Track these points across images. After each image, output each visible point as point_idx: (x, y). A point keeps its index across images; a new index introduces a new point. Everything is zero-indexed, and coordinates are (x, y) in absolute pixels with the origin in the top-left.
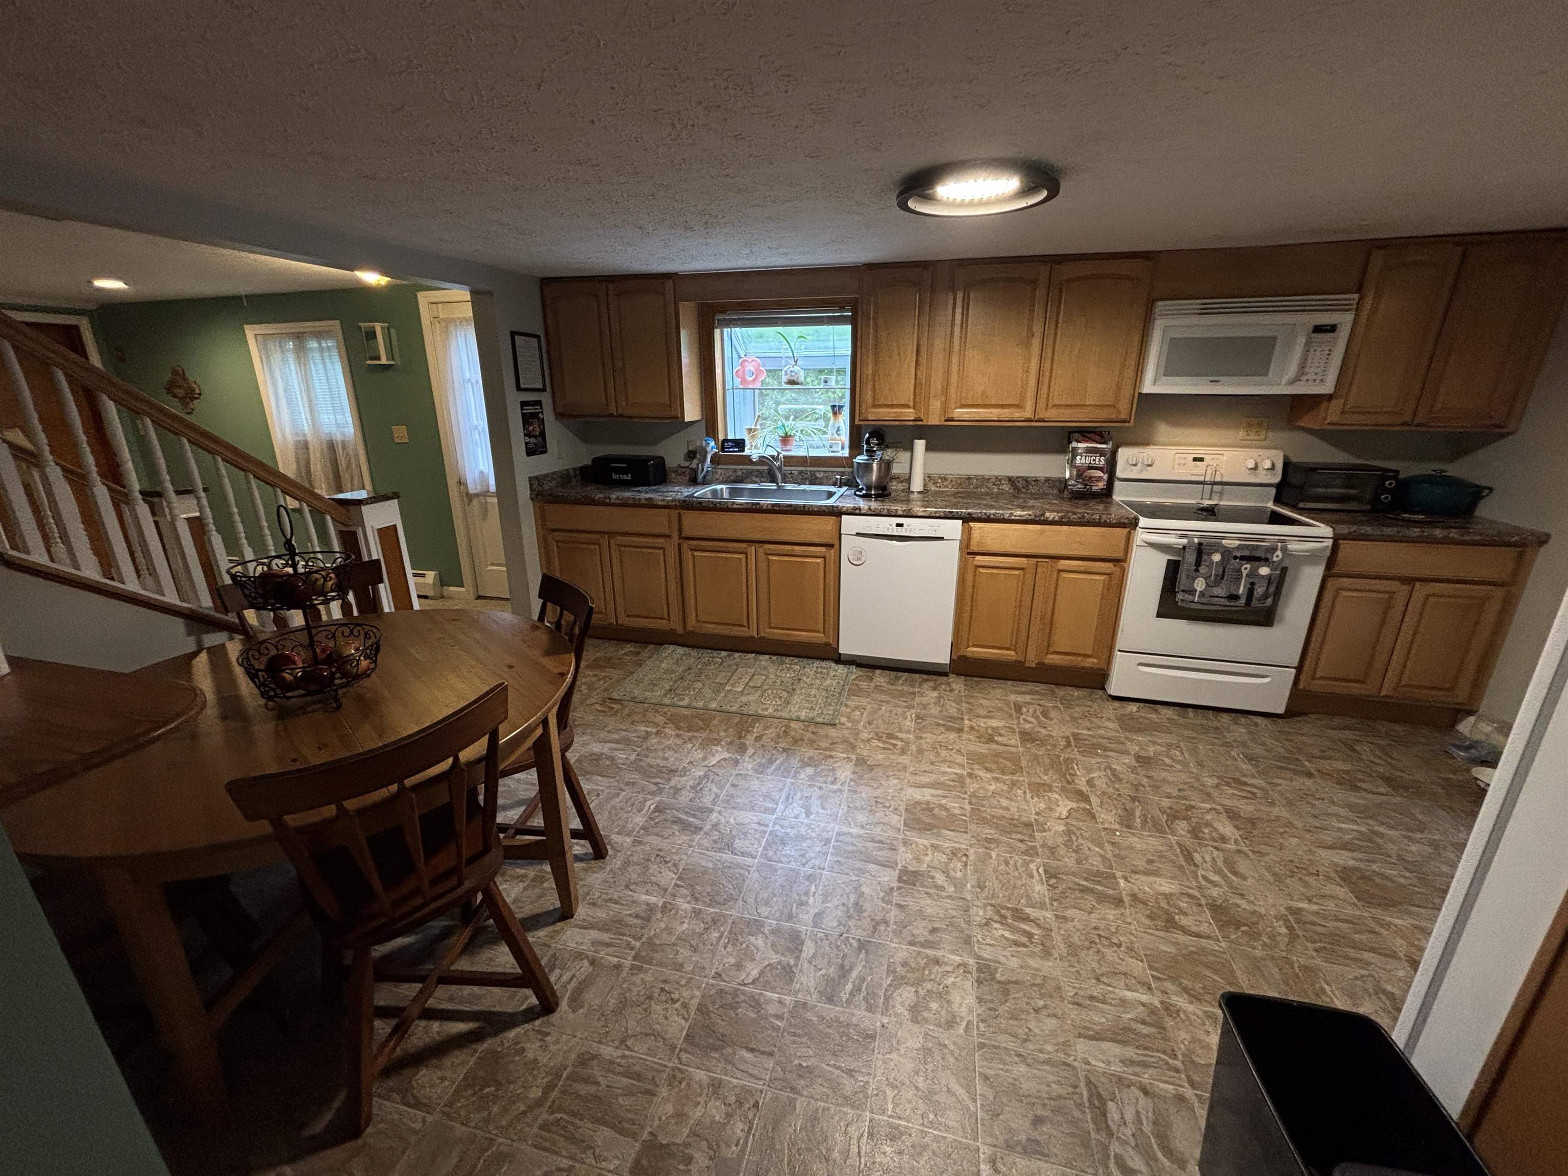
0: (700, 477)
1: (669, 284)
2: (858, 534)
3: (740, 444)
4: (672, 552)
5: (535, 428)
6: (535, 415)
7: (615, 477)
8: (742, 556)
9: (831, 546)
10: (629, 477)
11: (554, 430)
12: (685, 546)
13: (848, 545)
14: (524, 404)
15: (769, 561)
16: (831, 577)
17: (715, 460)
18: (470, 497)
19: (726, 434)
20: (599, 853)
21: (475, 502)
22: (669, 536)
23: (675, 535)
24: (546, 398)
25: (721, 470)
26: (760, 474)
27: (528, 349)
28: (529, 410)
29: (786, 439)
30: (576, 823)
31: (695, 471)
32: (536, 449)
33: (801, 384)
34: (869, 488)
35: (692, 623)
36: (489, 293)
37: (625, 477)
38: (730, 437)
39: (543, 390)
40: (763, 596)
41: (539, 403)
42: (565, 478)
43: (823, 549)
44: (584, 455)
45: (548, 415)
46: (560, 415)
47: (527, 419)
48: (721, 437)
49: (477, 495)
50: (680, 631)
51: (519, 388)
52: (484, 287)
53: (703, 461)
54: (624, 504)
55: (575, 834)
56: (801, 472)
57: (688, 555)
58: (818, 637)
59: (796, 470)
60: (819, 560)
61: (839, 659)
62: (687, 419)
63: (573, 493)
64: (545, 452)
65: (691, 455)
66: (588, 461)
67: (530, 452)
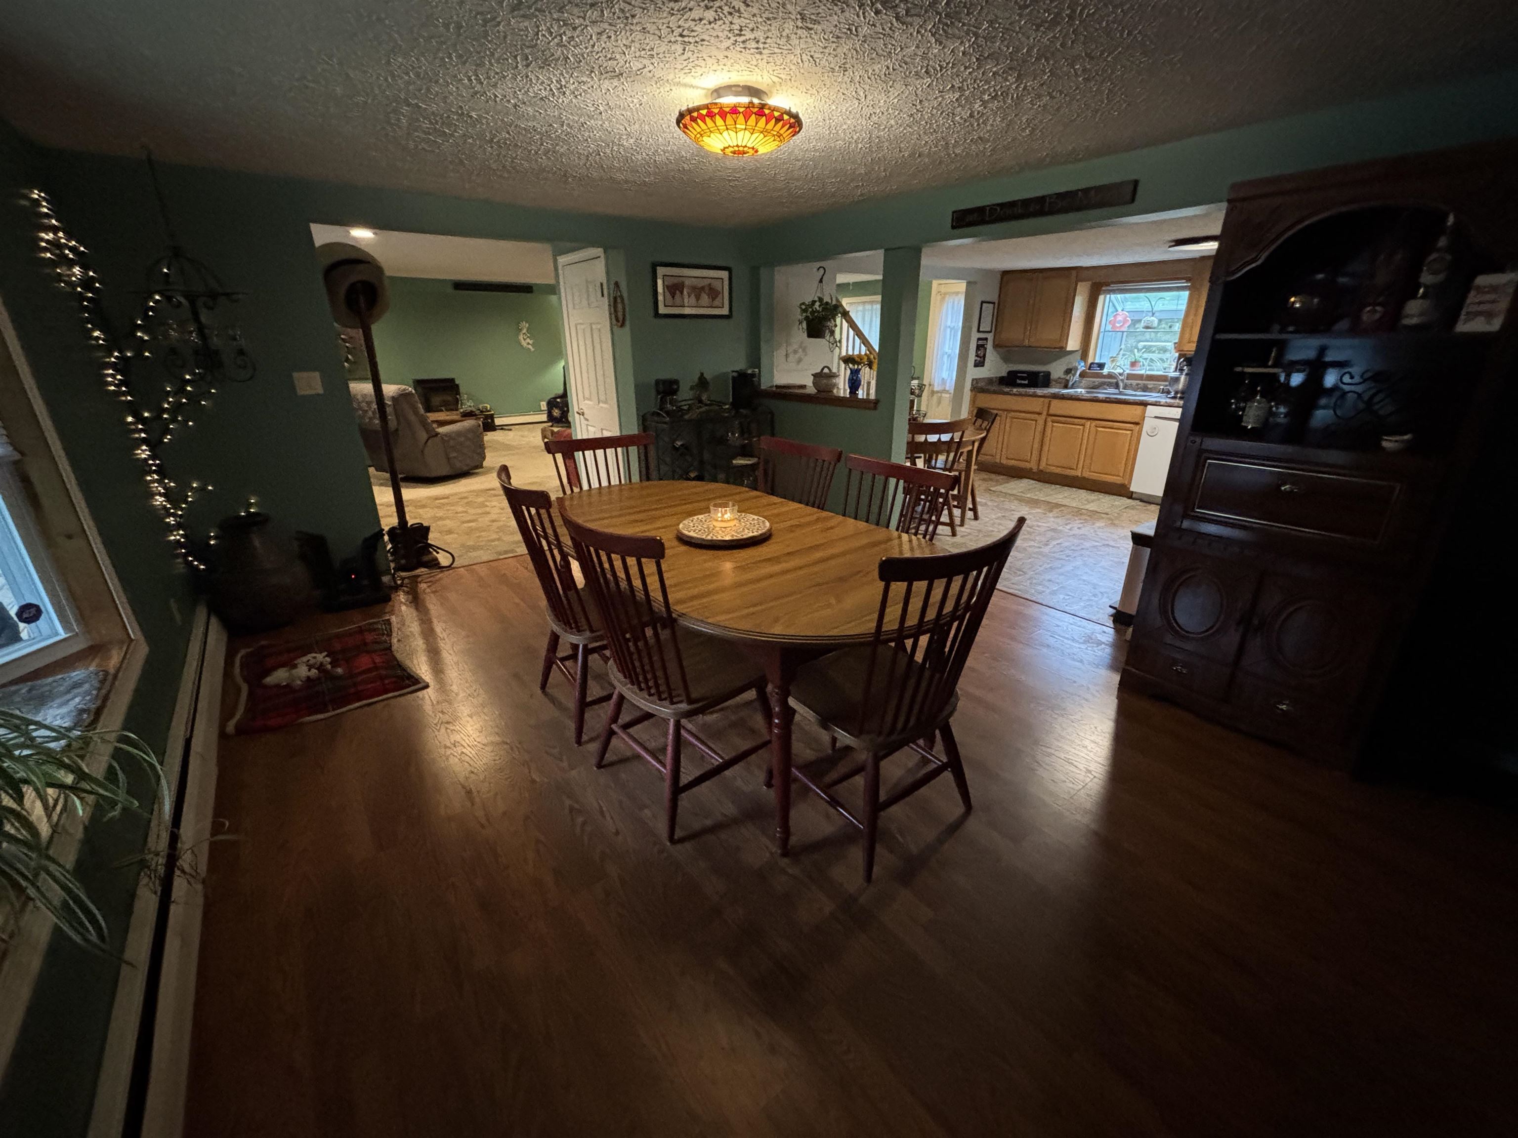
0: (1071, 383)
1: (1074, 273)
2: (1156, 417)
3: (1101, 366)
4: (1041, 422)
5: (981, 353)
6: (983, 346)
7: (1019, 381)
8: (1081, 427)
9: (1137, 424)
10: (1026, 382)
11: (991, 355)
12: (1049, 419)
13: (1148, 424)
14: (979, 339)
15: (1097, 431)
16: (1134, 443)
17: (1083, 375)
18: (933, 393)
19: (1094, 359)
20: (976, 518)
21: (935, 397)
22: (1039, 414)
23: (1045, 413)
24: (990, 337)
25: (1085, 381)
26: (1110, 385)
27: (988, 309)
28: (981, 342)
29: (1133, 364)
30: (971, 506)
31: (1068, 381)
32: (979, 364)
33: (1154, 328)
34: (1176, 393)
35: (1043, 466)
36: (975, 283)
37: (1023, 382)
38: (1096, 361)
39: (990, 332)
40: (1089, 452)
41: (986, 339)
42: (990, 381)
43: (1132, 425)
44: (1003, 370)
45: (989, 346)
46: (996, 346)
47: (979, 347)
48: (1090, 361)
49: (938, 392)
50: (1035, 469)
51: (979, 331)
52: (972, 280)
53: (1074, 375)
54: (1020, 395)
55: (970, 509)
56: (1137, 385)
57: (1049, 424)
58: (1118, 480)
59: (1134, 382)
60: (1128, 432)
61: (1130, 496)
62: (1069, 348)
63: (994, 388)
64: (983, 366)
65: (1068, 371)
66: (1004, 374)
67: (976, 365)
